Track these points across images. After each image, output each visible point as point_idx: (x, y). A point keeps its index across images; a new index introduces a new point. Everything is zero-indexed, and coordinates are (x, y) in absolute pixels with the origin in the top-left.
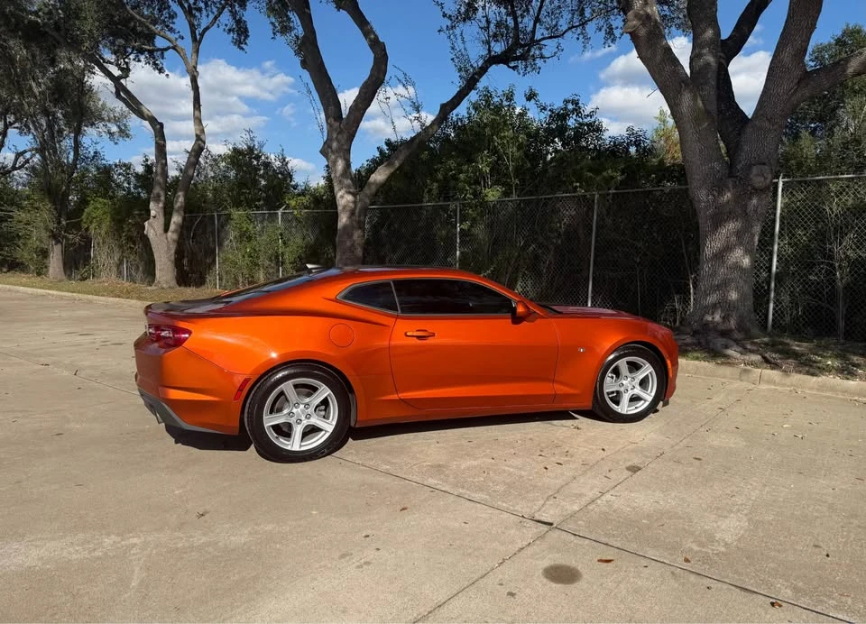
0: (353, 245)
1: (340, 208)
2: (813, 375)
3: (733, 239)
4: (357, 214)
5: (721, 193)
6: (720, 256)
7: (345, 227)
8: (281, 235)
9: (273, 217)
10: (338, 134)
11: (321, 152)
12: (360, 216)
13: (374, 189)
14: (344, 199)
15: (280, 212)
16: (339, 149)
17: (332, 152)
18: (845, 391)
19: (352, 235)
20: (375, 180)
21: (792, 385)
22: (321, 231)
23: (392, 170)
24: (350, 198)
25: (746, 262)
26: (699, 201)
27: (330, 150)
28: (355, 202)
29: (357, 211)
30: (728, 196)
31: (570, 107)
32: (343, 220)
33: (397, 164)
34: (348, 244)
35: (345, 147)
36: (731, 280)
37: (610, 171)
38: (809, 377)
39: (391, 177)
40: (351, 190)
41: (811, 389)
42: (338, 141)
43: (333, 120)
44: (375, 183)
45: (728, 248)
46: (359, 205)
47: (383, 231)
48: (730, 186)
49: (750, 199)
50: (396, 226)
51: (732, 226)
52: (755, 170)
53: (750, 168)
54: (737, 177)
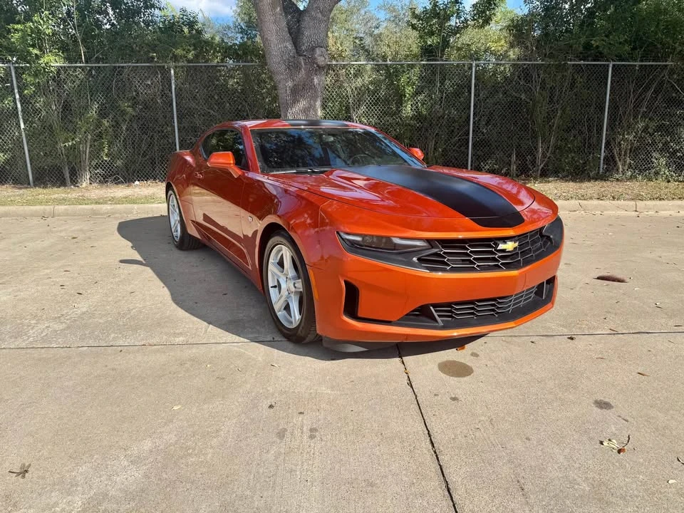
26: (279, 74)
30: (302, 71)
48: (303, 63)
49: (316, 74)
52: (318, 51)
53: (313, 49)
54: (305, 56)
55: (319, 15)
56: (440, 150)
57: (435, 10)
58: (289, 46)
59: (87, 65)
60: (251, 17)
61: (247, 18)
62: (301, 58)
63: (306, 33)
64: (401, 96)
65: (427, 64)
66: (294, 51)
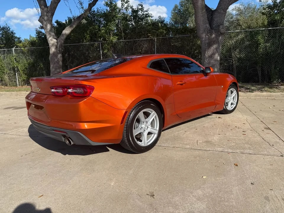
0: (58, 60)
1: (50, 45)
2: (252, 92)
3: (215, 50)
4: (58, 47)
5: (211, 35)
6: (211, 57)
7: (54, 53)
8: (15, 59)
9: (10, 52)
10: (47, 13)
11: (39, 20)
12: (59, 48)
13: (65, 36)
14: (52, 41)
15: (13, 49)
16: (48, 20)
17: (44, 20)
18: (263, 96)
19: (57, 56)
20: (65, 33)
21: (247, 96)
22: (36, 56)
23: (72, 29)
24: (55, 40)
25: (219, 58)
26: (202, 38)
27: (43, 20)
28: (57, 42)
29: (58, 46)
30: (214, 36)
31: (140, 7)
32: (53, 50)
33: (74, 26)
34: (56, 60)
35: (50, 19)
36: (215, 65)
37: (161, 30)
38: (251, 93)
39: (72, 32)
40: (55, 37)
41: (253, 96)
42: (47, 16)
43: (43, 6)
44: (65, 34)
45: (214, 54)
46: (59, 43)
47: (66, 55)
48: (214, 32)
49: (219, 37)
50: (72, 52)
51: (215, 46)
52: (221, 27)
53: (219, 26)
54: (215, 29)
55: (222, 11)
56: (278, 69)
57: (275, 4)
58: (208, 25)
59: (125, 40)
60: (176, 19)
61: (175, 20)
62: (213, 30)
63: (216, 20)
64: (258, 44)
65: (272, 29)
66: (210, 27)
